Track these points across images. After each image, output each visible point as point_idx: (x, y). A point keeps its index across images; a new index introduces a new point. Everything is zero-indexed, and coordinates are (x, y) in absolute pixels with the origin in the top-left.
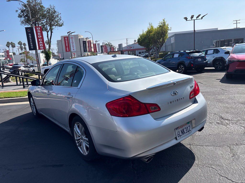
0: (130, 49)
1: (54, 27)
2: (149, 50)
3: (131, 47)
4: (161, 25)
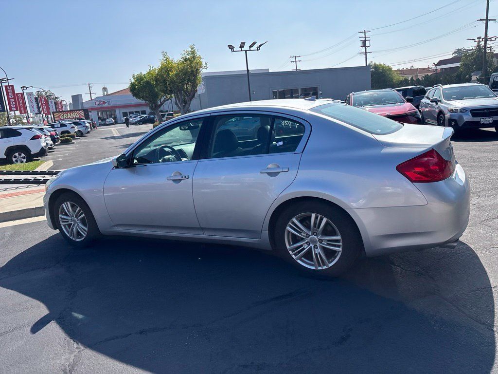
0: (101, 106)
2: (155, 106)
3: (104, 103)
4: (187, 57)
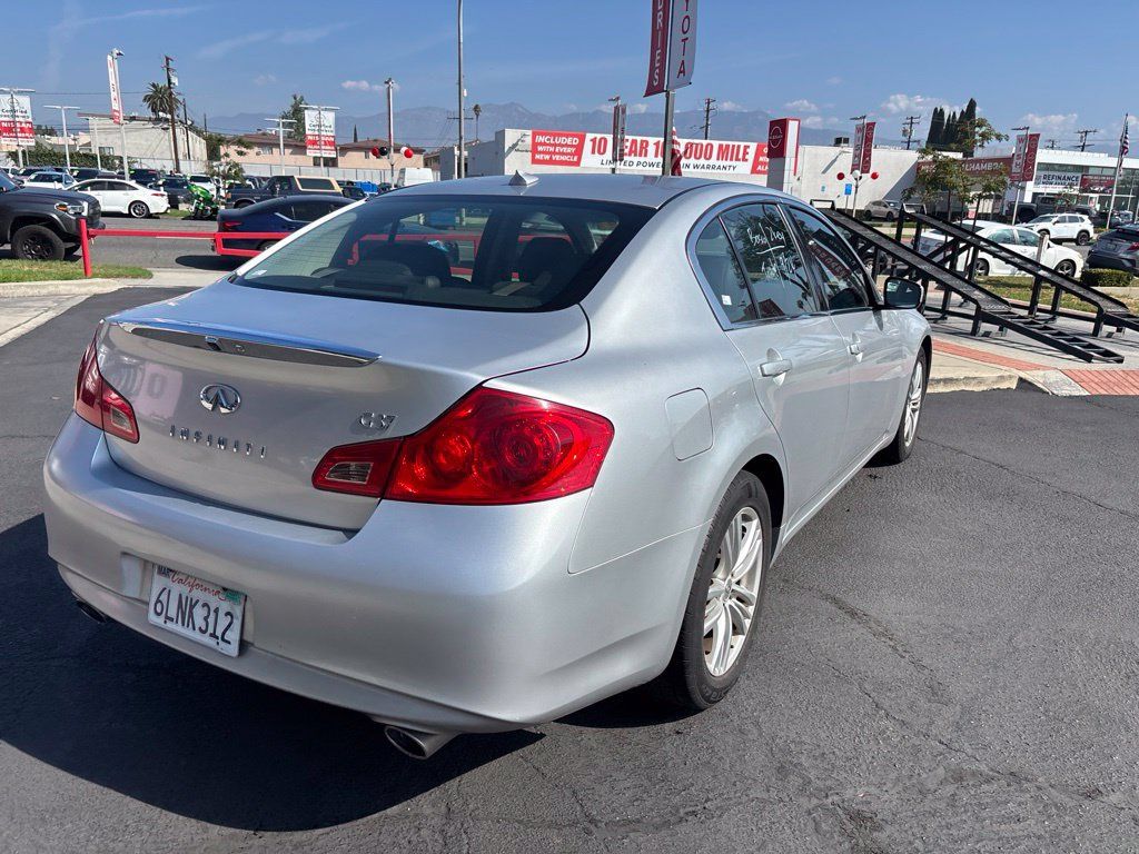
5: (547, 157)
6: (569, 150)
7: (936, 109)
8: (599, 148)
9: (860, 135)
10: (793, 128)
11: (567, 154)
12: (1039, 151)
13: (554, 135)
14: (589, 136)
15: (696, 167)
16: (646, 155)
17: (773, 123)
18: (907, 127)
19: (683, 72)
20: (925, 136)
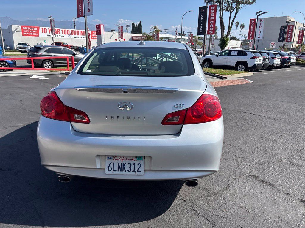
1: (242, 6)
5: (27, 34)
6: (35, 32)
7: (132, 23)
8: (44, 31)
9: (119, 29)
10: (102, 27)
11: (34, 33)
12: (160, 34)
13: (29, 27)
14: (41, 28)
15: (75, 37)
16: (59, 34)
17: (96, 26)
18: (127, 27)
19: (90, 11)
20: (131, 30)
